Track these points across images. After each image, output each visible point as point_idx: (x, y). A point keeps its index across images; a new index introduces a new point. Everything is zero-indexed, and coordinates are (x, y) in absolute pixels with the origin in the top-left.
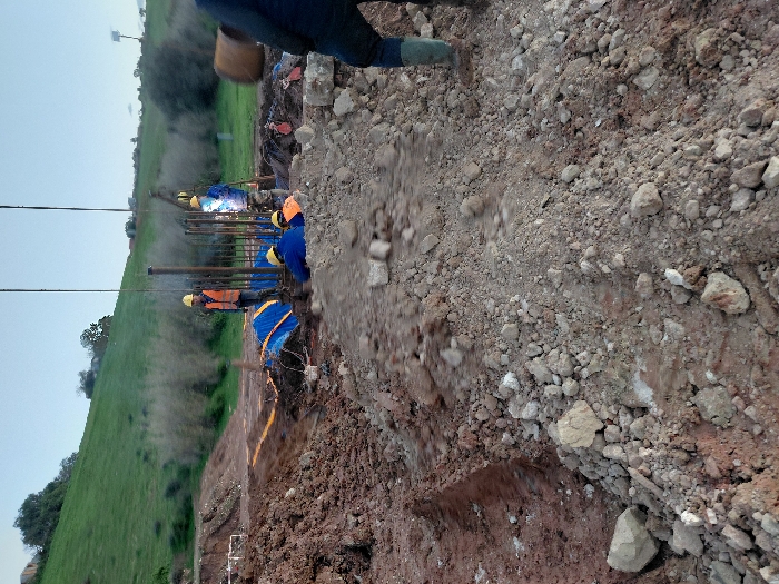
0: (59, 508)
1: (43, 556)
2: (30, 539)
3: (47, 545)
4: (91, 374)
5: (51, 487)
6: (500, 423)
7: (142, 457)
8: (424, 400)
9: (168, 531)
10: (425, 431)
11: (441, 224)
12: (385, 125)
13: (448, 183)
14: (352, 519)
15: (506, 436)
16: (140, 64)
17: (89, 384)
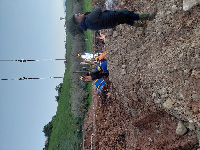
0: (52, 128)
1: (49, 139)
2: (46, 135)
3: (50, 136)
4: (58, 97)
5: (50, 123)
6: (153, 104)
7: (70, 116)
8: (136, 100)
9: (76, 134)
10: (136, 107)
11: (138, 60)
12: (124, 39)
13: (139, 51)
14: (120, 129)
15: (154, 107)
16: (65, 23)
17: (58, 99)
